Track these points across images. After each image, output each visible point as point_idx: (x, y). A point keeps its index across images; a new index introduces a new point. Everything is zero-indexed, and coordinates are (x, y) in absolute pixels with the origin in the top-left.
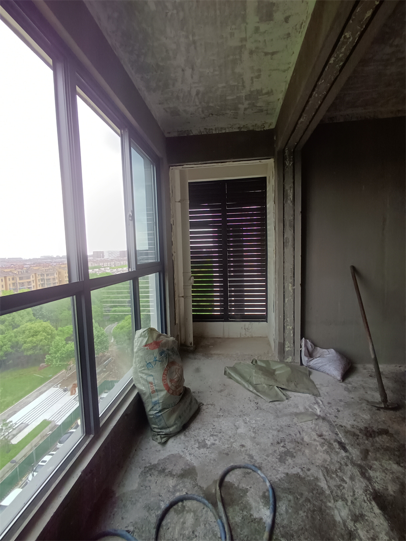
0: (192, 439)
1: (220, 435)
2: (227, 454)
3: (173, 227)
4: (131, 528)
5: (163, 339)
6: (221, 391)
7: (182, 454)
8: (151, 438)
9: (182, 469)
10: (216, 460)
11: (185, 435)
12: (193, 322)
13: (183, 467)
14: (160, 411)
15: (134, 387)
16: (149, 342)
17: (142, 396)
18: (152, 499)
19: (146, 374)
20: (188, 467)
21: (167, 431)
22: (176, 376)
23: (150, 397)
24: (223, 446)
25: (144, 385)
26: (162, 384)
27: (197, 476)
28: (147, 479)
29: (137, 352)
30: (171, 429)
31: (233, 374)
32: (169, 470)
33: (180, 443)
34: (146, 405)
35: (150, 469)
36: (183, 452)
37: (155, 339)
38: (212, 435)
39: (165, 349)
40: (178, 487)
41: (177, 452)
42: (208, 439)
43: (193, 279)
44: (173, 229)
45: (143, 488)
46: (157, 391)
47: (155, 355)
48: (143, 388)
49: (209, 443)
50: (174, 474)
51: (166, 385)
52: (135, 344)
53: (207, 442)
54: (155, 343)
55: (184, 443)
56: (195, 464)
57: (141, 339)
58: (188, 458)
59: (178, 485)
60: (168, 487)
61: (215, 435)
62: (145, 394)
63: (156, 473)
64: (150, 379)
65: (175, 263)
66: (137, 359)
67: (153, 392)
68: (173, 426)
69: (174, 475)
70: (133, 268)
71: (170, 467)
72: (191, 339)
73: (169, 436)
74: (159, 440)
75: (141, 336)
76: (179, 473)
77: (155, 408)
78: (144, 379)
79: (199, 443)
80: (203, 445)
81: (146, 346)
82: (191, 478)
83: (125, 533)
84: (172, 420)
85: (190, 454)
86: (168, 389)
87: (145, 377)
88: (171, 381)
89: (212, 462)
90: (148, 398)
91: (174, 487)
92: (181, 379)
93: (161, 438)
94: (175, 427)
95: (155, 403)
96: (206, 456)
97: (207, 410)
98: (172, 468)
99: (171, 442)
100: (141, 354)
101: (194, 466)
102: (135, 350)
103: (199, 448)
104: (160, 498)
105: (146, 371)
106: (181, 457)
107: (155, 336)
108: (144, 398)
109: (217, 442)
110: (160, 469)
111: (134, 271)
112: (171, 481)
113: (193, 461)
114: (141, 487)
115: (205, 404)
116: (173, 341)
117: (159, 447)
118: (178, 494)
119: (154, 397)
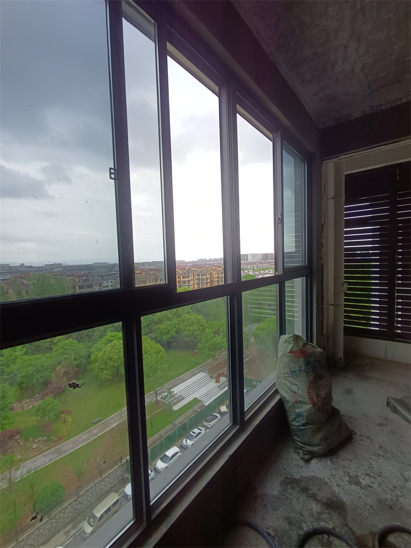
0: (341, 469)
1: (379, 479)
2: (391, 508)
3: (324, 227)
4: (272, 533)
5: (309, 349)
6: (381, 425)
7: (328, 481)
8: (292, 449)
9: (328, 498)
10: (374, 507)
11: (332, 462)
12: (344, 334)
13: (329, 496)
14: (304, 425)
15: (277, 392)
16: (294, 350)
17: (285, 403)
18: (294, 514)
19: (290, 382)
20: (335, 499)
21: (311, 449)
22: (324, 392)
23: (293, 406)
24: (384, 494)
25: (287, 393)
26: (307, 397)
27: (347, 514)
28: (289, 491)
29: (281, 357)
30: (316, 449)
31: (399, 408)
32: (312, 492)
33: (325, 468)
34: (288, 414)
35: (292, 482)
36: (329, 479)
37: (300, 348)
38: (368, 475)
39: (312, 360)
40: (323, 516)
41: (322, 477)
42: (363, 477)
43: (346, 286)
44: (324, 229)
45: (284, 498)
46: (301, 402)
47: (300, 364)
48: (286, 395)
49: (364, 483)
50: (319, 499)
51: (311, 399)
52: (280, 349)
53: (361, 480)
54: (300, 351)
55: (331, 470)
56: (344, 500)
57: (286, 344)
58: (336, 489)
59: (323, 514)
60: (311, 510)
61: (372, 477)
62: (288, 402)
63: (298, 489)
64: (294, 388)
65: (325, 267)
66: (281, 364)
67: (297, 402)
68: (317, 445)
69: (319, 501)
70: (280, 272)
71: (314, 490)
72: (341, 354)
73: (313, 455)
74: (301, 455)
75: (286, 341)
76: (324, 500)
77: (298, 419)
78: (287, 386)
79: (350, 477)
80: (354, 481)
81: (290, 352)
82: (339, 513)
83: (265, 534)
84: (317, 439)
85: (338, 485)
86: (314, 404)
87: (289, 384)
88: (317, 396)
89: (368, 507)
90: (291, 406)
91: (319, 514)
92: (329, 397)
93: (304, 454)
94: (320, 447)
95: (299, 415)
96: (360, 497)
97: (361, 442)
98: (315, 491)
99: (314, 462)
100: (286, 360)
101: (343, 501)
102: (279, 355)
103: (350, 482)
104: (303, 518)
105: (290, 379)
106: (326, 483)
107: (301, 344)
108: (287, 406)
109: (375, 486)
110: (302, 486)
111: (281, 275)
112: (314, 506)
113: (341, 495)
114: (282, 497)
115: (359, 433)
116: (321, 353)
117: (302, 463)
118: (322, 524)
119: (298, 408)
